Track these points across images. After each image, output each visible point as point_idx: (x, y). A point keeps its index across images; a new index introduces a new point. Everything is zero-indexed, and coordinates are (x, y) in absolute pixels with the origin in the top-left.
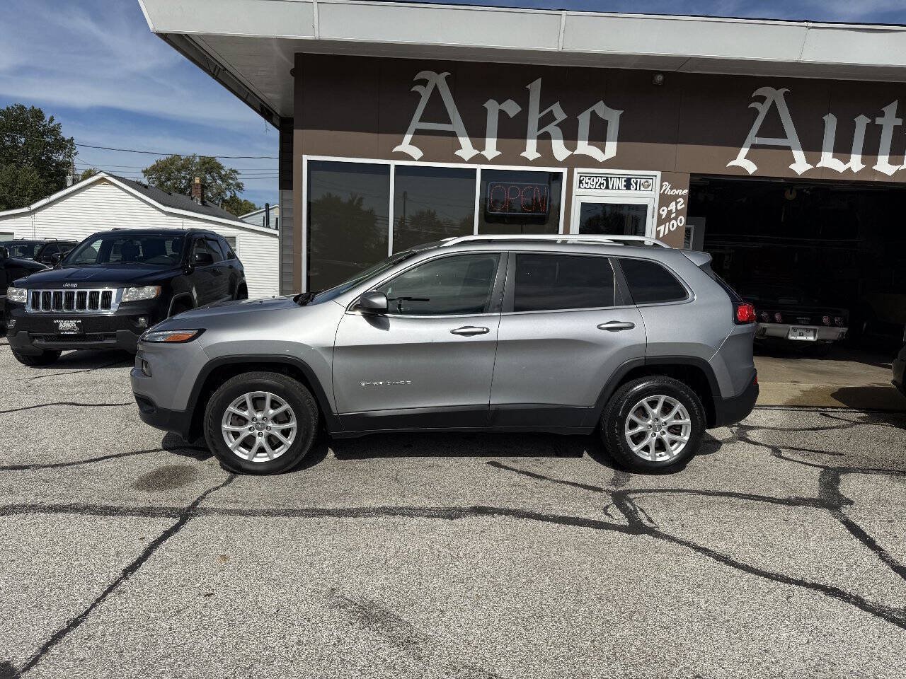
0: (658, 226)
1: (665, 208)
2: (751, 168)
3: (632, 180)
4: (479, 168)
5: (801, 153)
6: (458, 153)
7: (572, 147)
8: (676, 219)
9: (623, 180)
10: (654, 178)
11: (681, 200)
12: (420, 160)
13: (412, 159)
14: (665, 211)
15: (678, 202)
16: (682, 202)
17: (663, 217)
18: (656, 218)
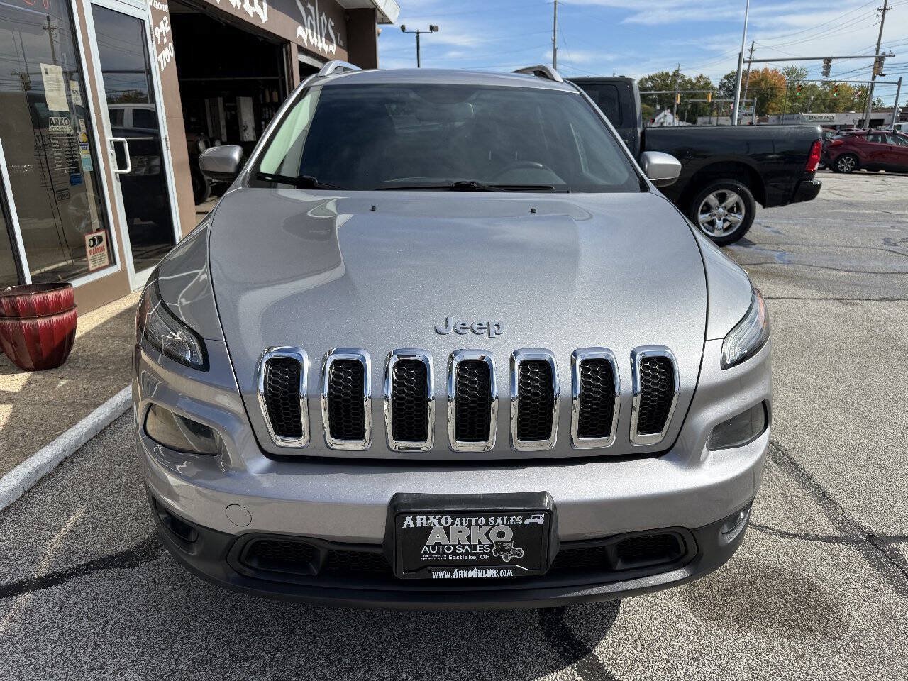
0: (158, 55)
1: (157, 29)
8: (167, 45)
11: (165, 18)
14: (159, 33)
15: (165, 22)
16: (167, 22)
17: (159, 42)
18: (154, 42)
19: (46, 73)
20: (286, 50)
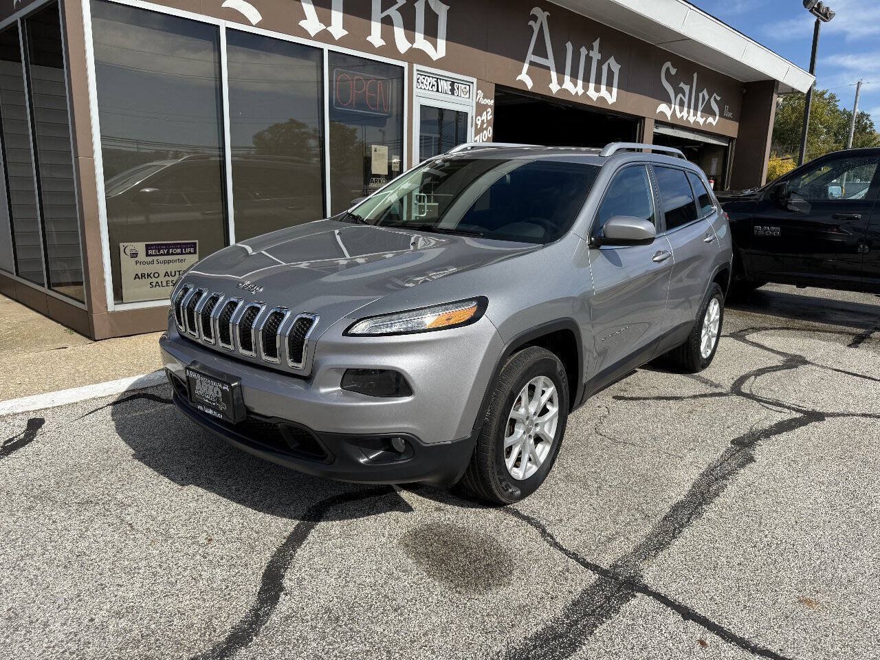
0: (475, 136)
1: (479, 117)
2: (530, 84)
3: (456, 84)
4: (326, 47)
5: (555, 73)
6: (302, 23)
7: (411, 40)
8: (486, 129)
9: (449, 83)
10: (471, 85)
11: (489, 110)
12: (258, 26)
13: (248, 23)
14: (480, 121)
15: (487, 113)
16: (490, 112)
17: (479, 127)
18: (474, 127)
19: (375, 151)
20: (640, 126)
